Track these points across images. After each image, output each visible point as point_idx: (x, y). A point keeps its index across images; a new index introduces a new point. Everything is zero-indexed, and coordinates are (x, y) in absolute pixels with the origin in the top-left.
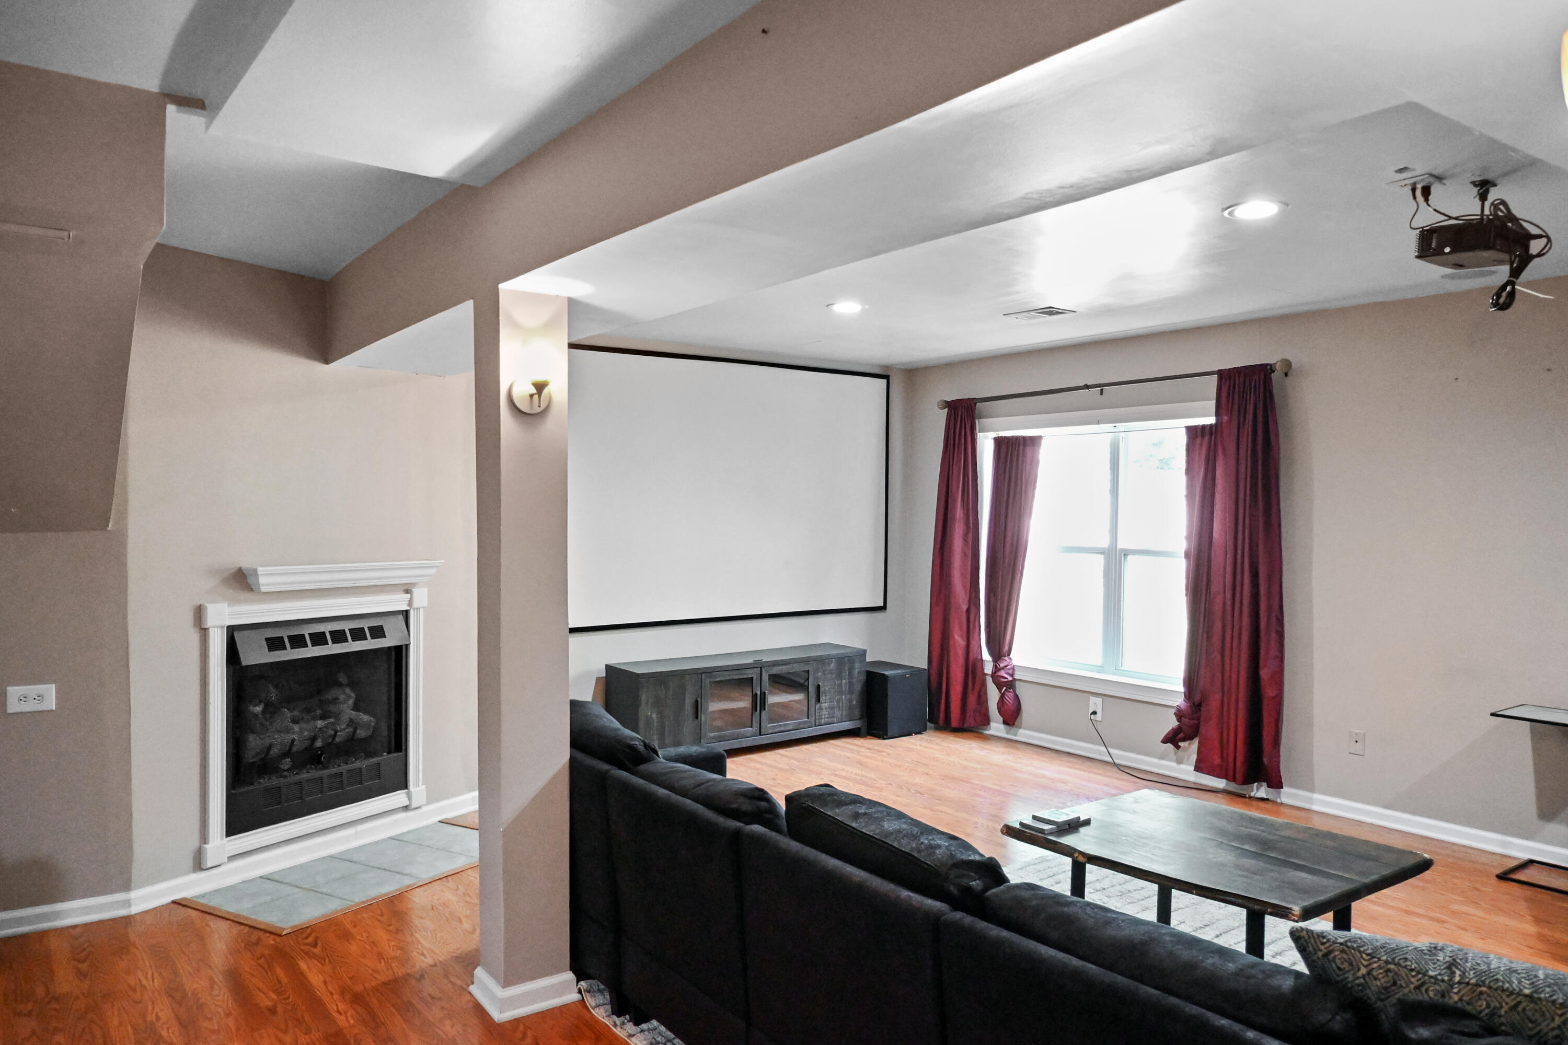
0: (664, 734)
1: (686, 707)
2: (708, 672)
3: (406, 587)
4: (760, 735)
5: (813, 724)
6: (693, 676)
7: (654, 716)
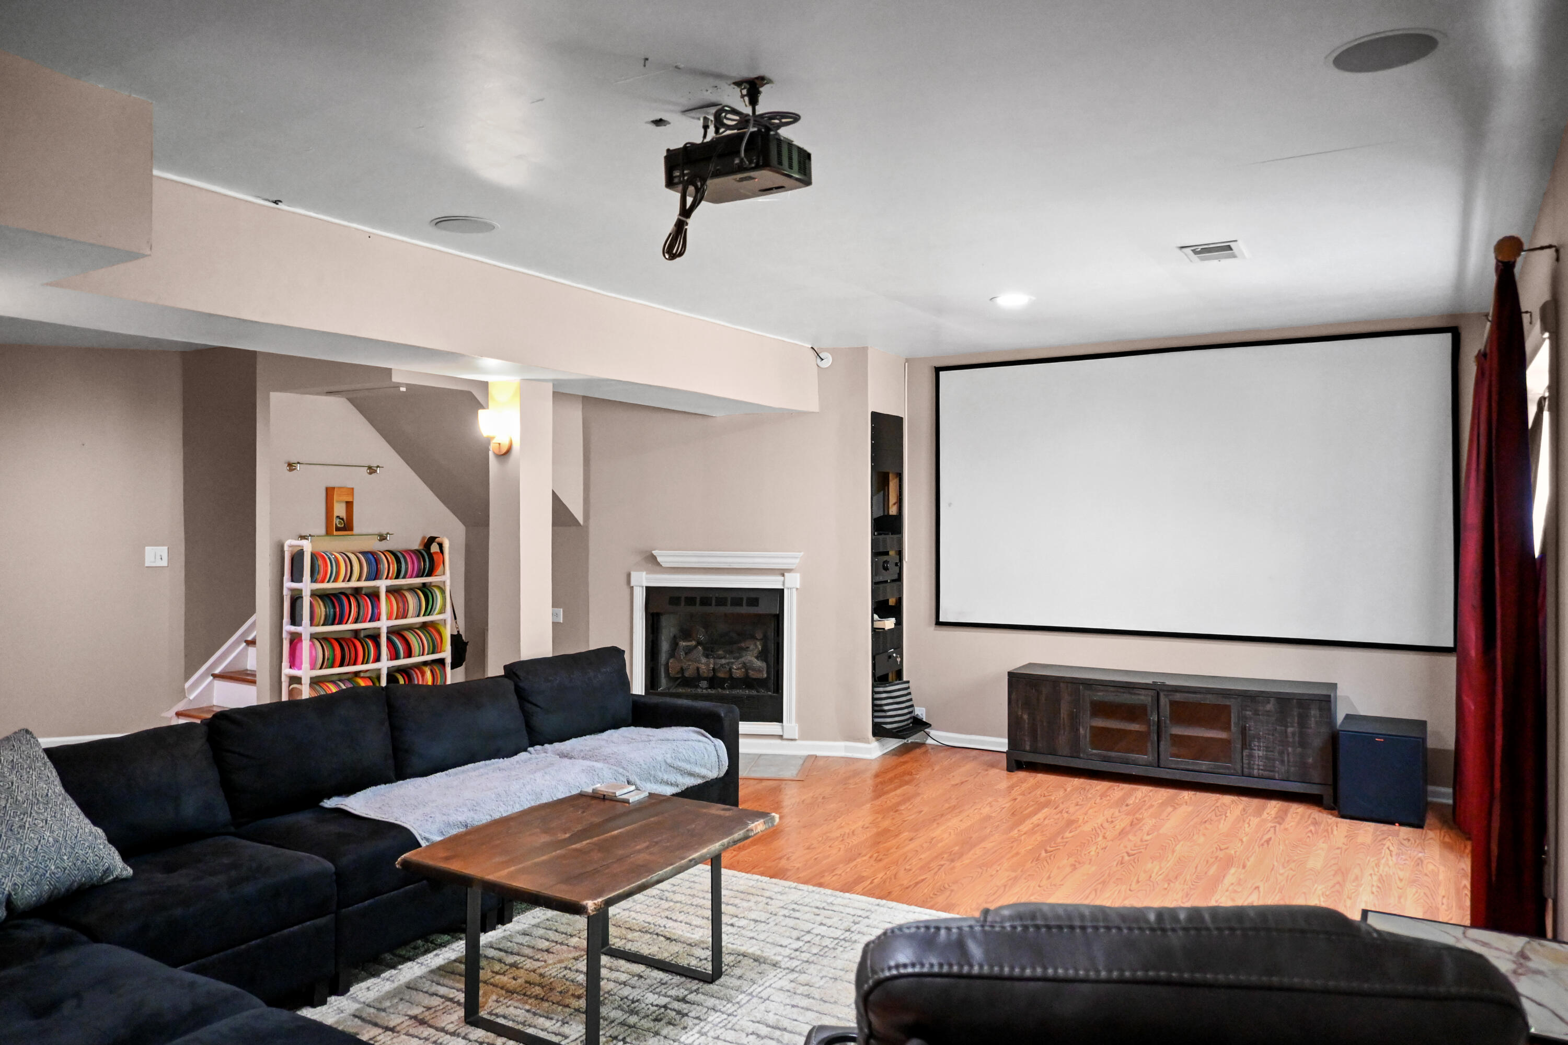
0: (1037, 738)
1: (1062, 715)
2: (1089, 684)
3: (782, 572)
4: (1159, 766)
5: (1240, 772)
6: (1069, 685)
7: (1025, 717)
